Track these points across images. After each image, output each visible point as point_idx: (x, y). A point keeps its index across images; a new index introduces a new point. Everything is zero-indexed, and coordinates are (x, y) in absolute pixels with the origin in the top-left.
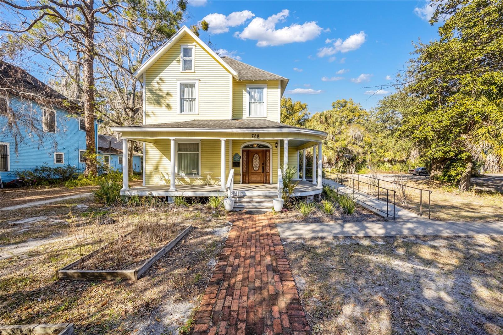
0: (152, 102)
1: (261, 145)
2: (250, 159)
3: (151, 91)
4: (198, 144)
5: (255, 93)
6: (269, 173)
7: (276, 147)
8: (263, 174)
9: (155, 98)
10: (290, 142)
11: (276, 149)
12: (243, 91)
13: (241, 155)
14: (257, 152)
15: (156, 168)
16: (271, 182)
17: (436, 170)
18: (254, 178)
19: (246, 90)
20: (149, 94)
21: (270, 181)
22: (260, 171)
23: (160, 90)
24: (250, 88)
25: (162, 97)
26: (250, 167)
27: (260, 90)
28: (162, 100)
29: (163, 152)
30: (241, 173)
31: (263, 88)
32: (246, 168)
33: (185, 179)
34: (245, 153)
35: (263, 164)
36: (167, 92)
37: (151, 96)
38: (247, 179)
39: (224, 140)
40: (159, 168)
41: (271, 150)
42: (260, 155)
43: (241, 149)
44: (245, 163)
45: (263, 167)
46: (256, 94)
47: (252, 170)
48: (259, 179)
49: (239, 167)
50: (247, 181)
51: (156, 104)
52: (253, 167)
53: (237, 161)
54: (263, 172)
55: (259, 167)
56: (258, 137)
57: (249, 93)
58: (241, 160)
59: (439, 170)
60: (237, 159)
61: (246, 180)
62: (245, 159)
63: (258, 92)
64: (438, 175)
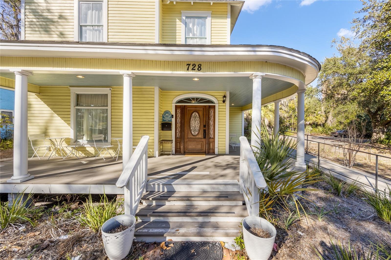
0: (37, 29)
1: (202, 99)
2: (186, 120)
3: (34, 12)
4: (107, 95)
5: (194, 25)
6: (214, 138)
7: (224, 101)
8: (204, 140)
9: (41, 23)
10: (264, 79)
11: (224, 104)
12: (177, 20)
13: (173, 113)
14: (196, 109)
15: (44, 130)
16: (216, 152)
17: (379, 133)
18: (191, 146)
19: (181, 20)
20: (31, 17)
21: (214, 150)
22: (201, 136)
23: (49, 11)
24: (187, 17)
25: (52, 21)
26: (186, 131)
27: (200, 20)
28: (52, 27)
29: (52, 106)
30: (174, 139)
31: (206, 18)
32: (181, 132)
33: (87, 149)
34: (179, 111)
35: (205, 126)
36: (59, 14)
37: (34, 20)
38: (182, 147)
39: (129, 76)
40: (48, 131)
41: (217, 106)
42: (201, 113)
43: (174, 105)
44: (179, 125)
45: (205, 131)
46: (195, 27)
47: (190, 134)
48: (199, 147)
49: (171, 130)
50: (182, 151)
51: (43, 32)
52: (191, 131)
53: (167, 121)
54: (205, 138)
55: (199, 131)
56: (200, 68)
57: (186, 24)
58: (173, 120)
59: (383, 133)
60: (167, 119)
61: (180, 148)
62: (179, 120)
63: (198, 25)
64: (382, 139)
